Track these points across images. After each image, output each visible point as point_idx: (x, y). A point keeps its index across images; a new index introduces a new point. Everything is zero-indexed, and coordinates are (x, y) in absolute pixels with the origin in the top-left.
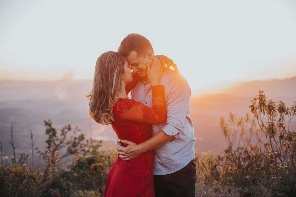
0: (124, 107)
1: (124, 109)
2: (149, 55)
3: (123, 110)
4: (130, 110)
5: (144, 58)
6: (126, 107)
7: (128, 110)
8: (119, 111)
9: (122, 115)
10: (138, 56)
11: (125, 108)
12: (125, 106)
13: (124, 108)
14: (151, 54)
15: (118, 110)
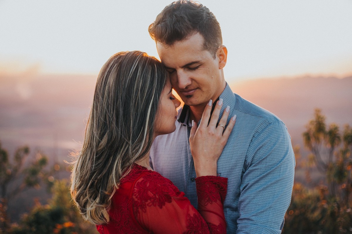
0: (150, 194)
1: (149, 201)
2: (221, 57)
3: (147, 203)
4: (161, 207)
5: (213, 57)
6: (157, 197)
7: (157, 207)
8: (136, 200)
9: (139, 213)
11: (152, 200)
12: (155, 195)
13: (150, 198)
15: (134, 197)
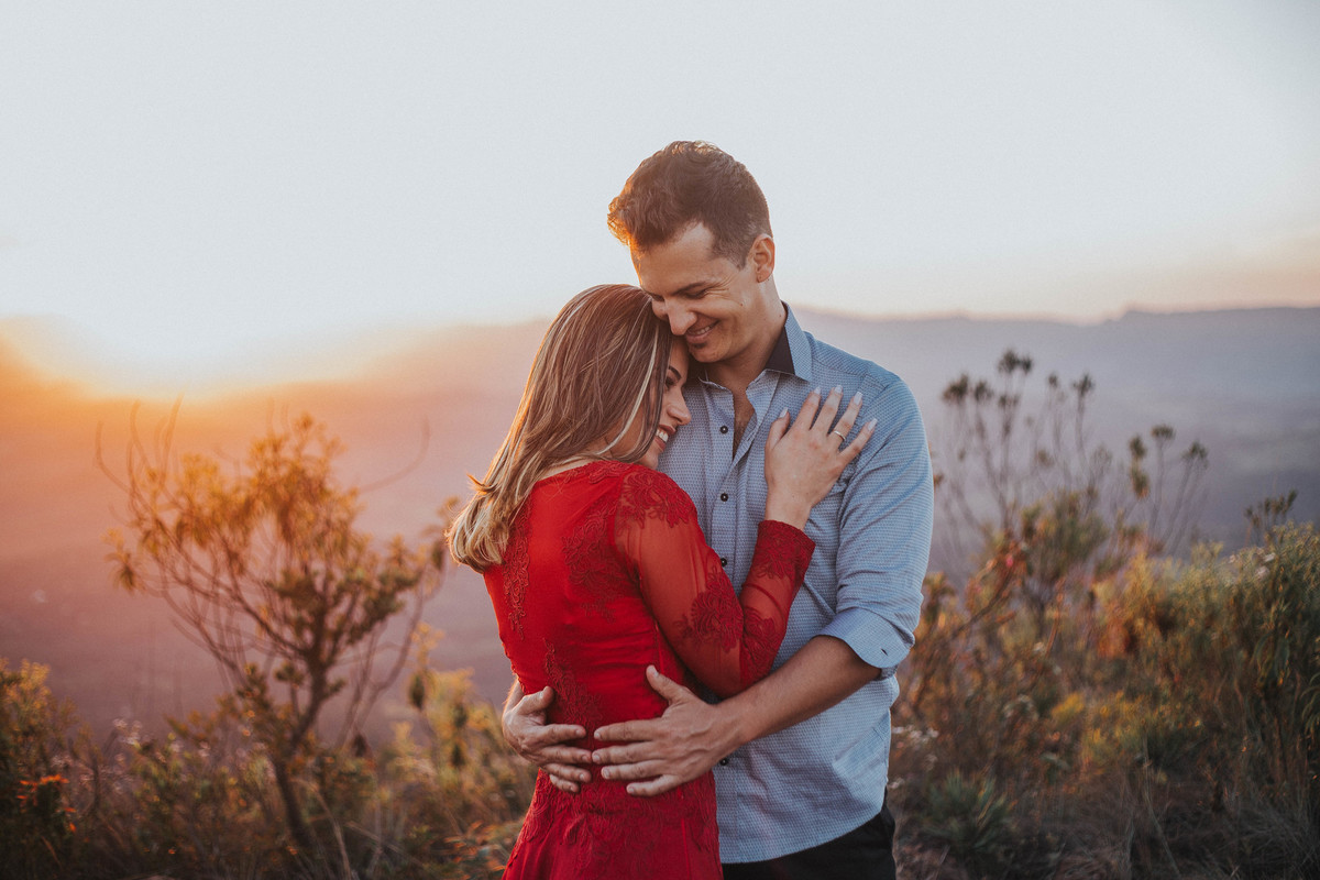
2: (759, 257)
5: (738, 266)
10: (717, 250)
14: (768, 251)
15: (623, 499)
